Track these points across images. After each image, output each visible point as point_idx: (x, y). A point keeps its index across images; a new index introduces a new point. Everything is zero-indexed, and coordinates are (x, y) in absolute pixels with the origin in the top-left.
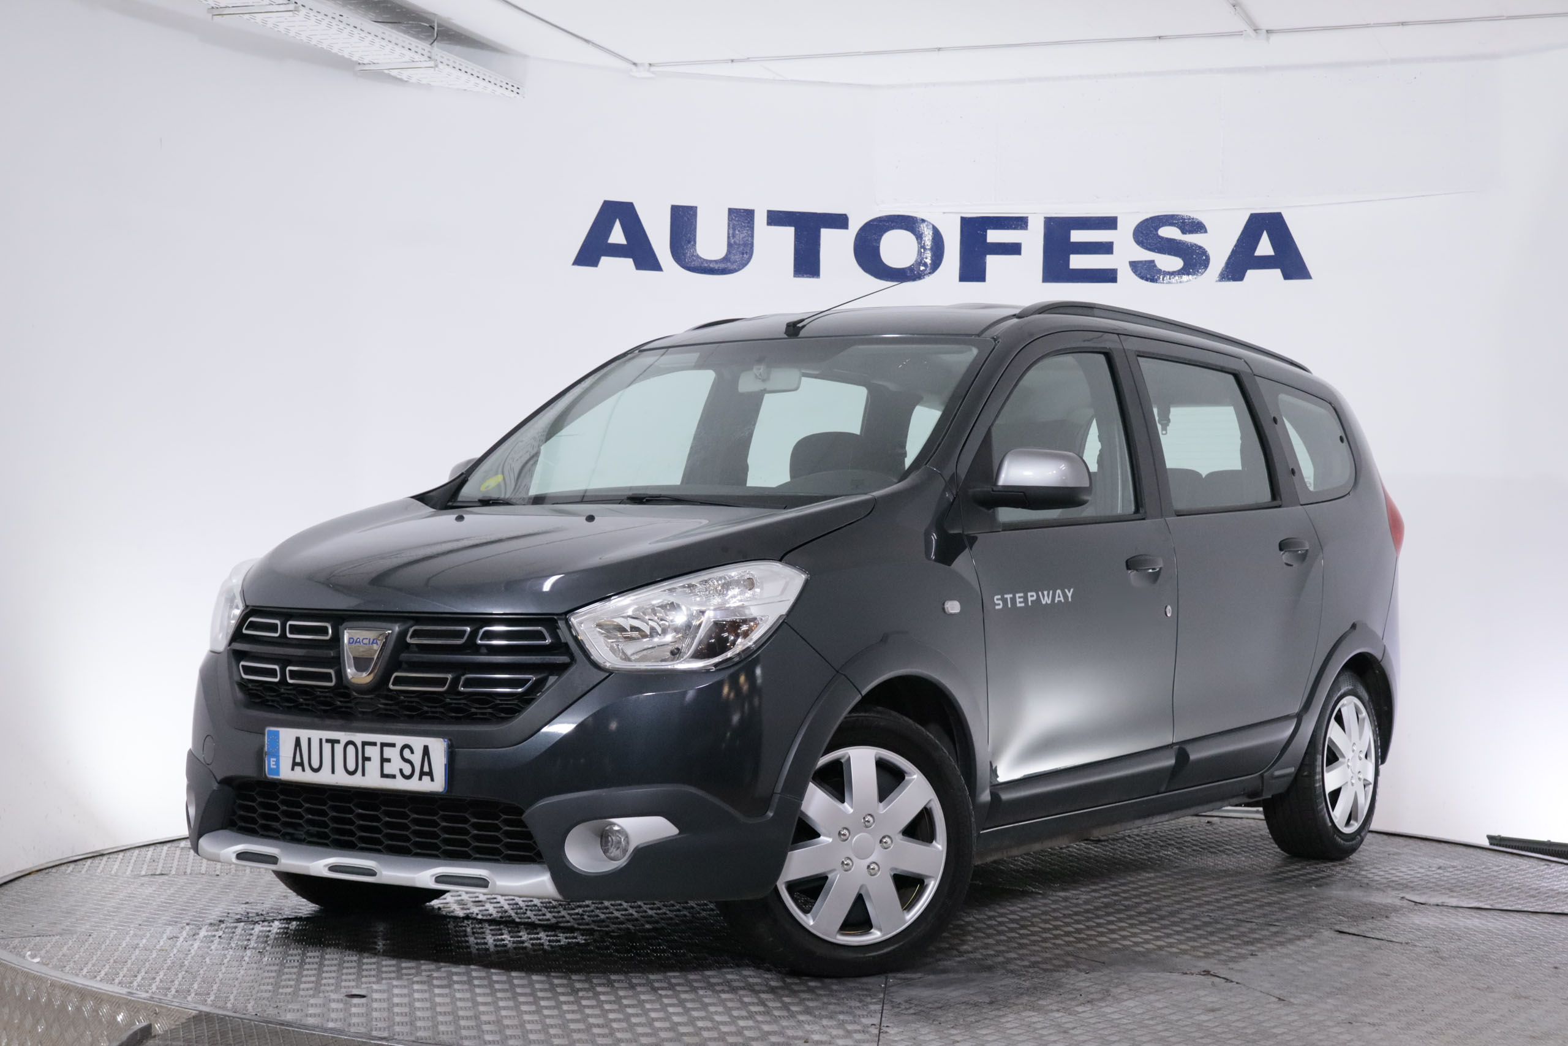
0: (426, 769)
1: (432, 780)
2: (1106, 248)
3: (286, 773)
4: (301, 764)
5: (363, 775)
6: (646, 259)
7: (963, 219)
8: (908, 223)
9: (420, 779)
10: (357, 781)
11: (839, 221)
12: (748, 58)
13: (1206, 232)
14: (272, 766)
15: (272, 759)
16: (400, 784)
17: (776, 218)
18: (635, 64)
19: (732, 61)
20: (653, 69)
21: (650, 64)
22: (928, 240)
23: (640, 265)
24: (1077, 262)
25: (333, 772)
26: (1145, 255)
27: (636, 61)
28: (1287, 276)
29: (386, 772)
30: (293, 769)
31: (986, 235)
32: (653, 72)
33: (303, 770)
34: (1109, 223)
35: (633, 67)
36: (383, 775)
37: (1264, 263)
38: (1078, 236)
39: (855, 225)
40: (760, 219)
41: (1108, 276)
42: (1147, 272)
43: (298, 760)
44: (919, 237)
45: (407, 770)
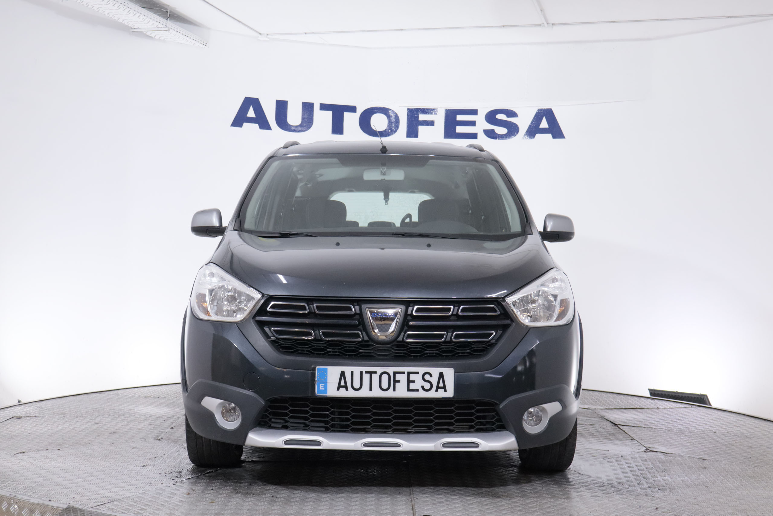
0: (441, 385)
1: (445, 391)
2: (472, 123)
3: (332, 391)
4: (346, 387)
5: (394, 390)
6: (264, 124)
7: (408, 109)
8: (384, 111)
9: (437, 391)
10: (390, 394)
11: (352, 109)
12: (313, 32)
13: (518, 117)
14: (321, 389)
15: (321, 385)
16: (422, 394)
17: (324, 107)
18: (260, 34)
19: (306, 33)
20: (268, 36)
21: (267, 34)
22: (393, 119)
23: (261, 127)
24: (460, 129)
25: (371, 390)
26: (490, 127)
27: (261, 33)
28: (554, 137)
29: (411, 388)
30: (338, 389)
31: (418, 117)
32: (268, 38)
33: (347, 390)
34: (474, 112)
35: (259, 35)
36: (409, 390)
37: (544, 131)
38: (460, 118)
39: (360, 111)
40: (317, 108)
41: (474, 136)
42: (491, 134)
43: (343, 384)
44: (389, 117)
45: (427, 386)
